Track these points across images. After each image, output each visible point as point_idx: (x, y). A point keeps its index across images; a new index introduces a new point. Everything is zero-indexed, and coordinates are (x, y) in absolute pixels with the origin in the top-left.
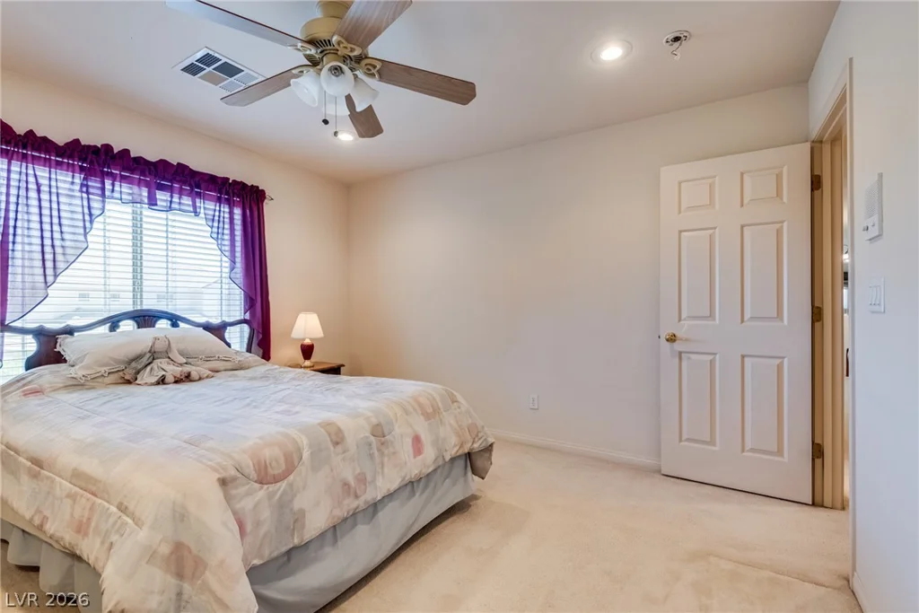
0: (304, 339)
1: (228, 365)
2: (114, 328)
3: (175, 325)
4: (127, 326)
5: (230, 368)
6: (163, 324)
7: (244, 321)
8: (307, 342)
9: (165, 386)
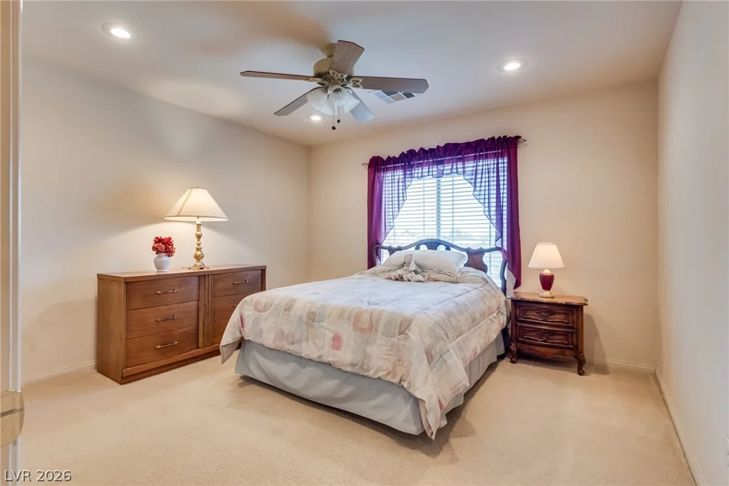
0: (543, 270)
1: (448, 278)
2: (418, 248)
3: (448, 249)
4: (424, 247)
5: (447, 280)
6: (442, 248)
7: (497, 249)
8: (547, 272)
9: (403, 282)
